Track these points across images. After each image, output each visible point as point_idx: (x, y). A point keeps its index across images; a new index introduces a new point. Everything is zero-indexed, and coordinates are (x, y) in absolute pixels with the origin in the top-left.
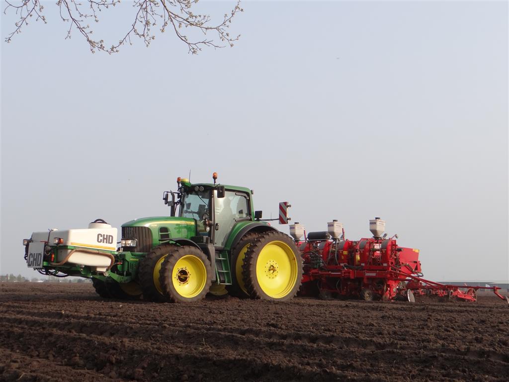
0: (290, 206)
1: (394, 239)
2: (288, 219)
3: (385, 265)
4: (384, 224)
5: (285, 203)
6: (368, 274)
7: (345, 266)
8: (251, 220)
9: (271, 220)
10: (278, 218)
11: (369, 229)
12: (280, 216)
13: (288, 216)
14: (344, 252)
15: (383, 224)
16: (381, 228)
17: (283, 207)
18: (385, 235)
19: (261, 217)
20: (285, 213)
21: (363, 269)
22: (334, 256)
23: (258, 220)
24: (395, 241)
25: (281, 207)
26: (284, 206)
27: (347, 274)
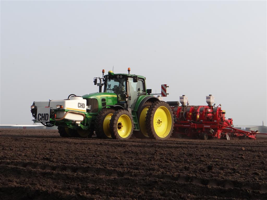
0: (168, 87)
1: (219, 107)
2: (167, 94)
3: (215, 121)
4: (214, 98)
5: (165, 85)
6: (205, 126)
7: (192, 122)
8: (145, 94)
9: (156, 94)
10: (161, 93)
11: (206, 101)
12: (162, 92)
13: (167, 93)
14: (190, 113)
15: (213, 98)
16: (212, 101)
17: (164, 88)
18: (215, 104)
19: (151, 93)
20: (165, 91)
21: (202, 123)
22: (183, 115)
23: (149, 94)
24: (221, 108)
25: (162, 87)
26: (164, 87)
27: (193, 126)
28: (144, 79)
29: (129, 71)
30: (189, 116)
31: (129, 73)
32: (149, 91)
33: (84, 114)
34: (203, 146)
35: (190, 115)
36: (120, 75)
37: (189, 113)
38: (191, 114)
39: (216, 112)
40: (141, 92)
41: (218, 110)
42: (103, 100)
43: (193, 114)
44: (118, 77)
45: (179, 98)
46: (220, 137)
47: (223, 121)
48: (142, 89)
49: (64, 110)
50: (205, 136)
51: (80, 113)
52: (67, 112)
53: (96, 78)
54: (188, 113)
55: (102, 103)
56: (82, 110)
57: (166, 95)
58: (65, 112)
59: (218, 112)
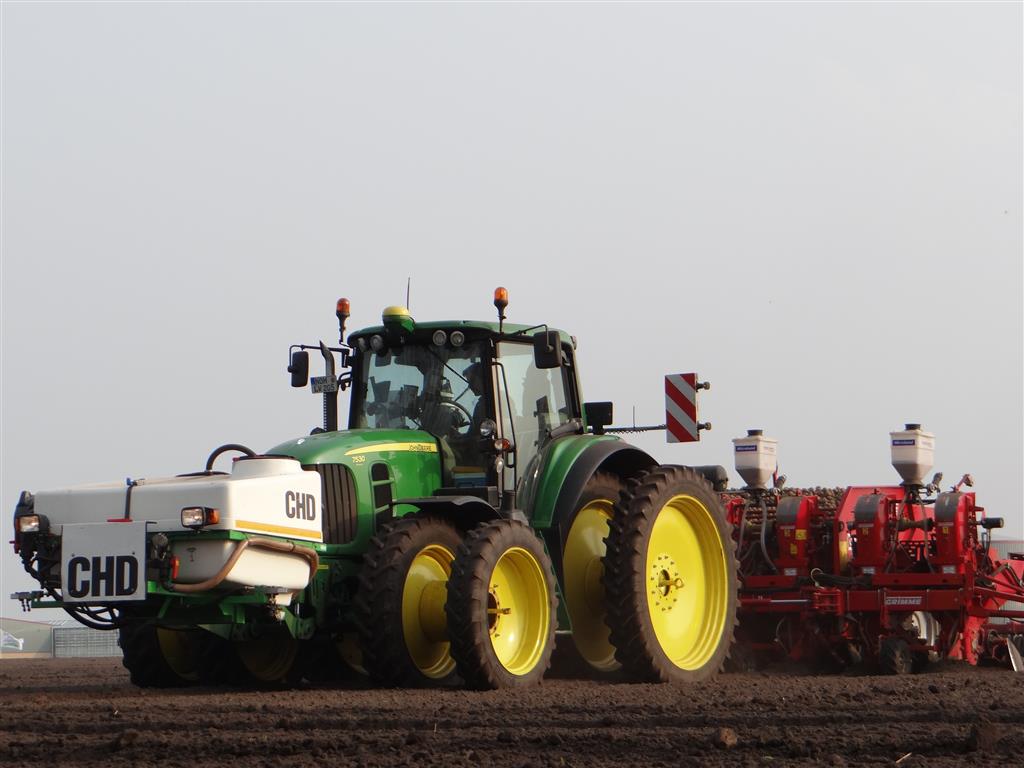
0: (706, 386)
1: (964, 489)
2: (701, 427)
3: (949, 570)
4: (932, 441)
5: (690, 378)
6: (891, 601)
7: (818, 578)
8: (580, 431)
9: (635, 429)
10: (663, 421)
11: (890, 461)
12: (669, 416)
13: (701, 419)
14: (798, 531)
15: (929, 444)
16: (927, 457)
17: (681, 393)
18: (938, 477)
19: (610, 423)
20: (690, 410)
21: (871, 584)
22: (759, 545)
23: (599, 431)
24: (973, 495)
25: (671, 389)
26: (684, 388)
27: (827, 604)
28: (571, 343)
29: (500, 304)
30: (794, 549)
31: (502, 317)
32: (600, 414)
33: (313, 551)
34: (458, 732)
35: (797, 543)
36: (449, 328)
37: (793, 532)
38: (801, 534)
39: (954, 519)
40: (554, 419)
41: (960, 509)
42: (380, 471)
43: (811, 532)
44: (440, 339)
45: (732, 447)
46: (977, 657)
47: (993, 570)
48: (557, 401)
49: (223, 535)
50: (898, 659)
51: (299, 546)
52: (237, 543)
53: (303, 347)
54: (787, 529)
55: (376, 487)
56: (303, 532)
57: (693, 433)
58: (229, 545)
59: (961, 517)
